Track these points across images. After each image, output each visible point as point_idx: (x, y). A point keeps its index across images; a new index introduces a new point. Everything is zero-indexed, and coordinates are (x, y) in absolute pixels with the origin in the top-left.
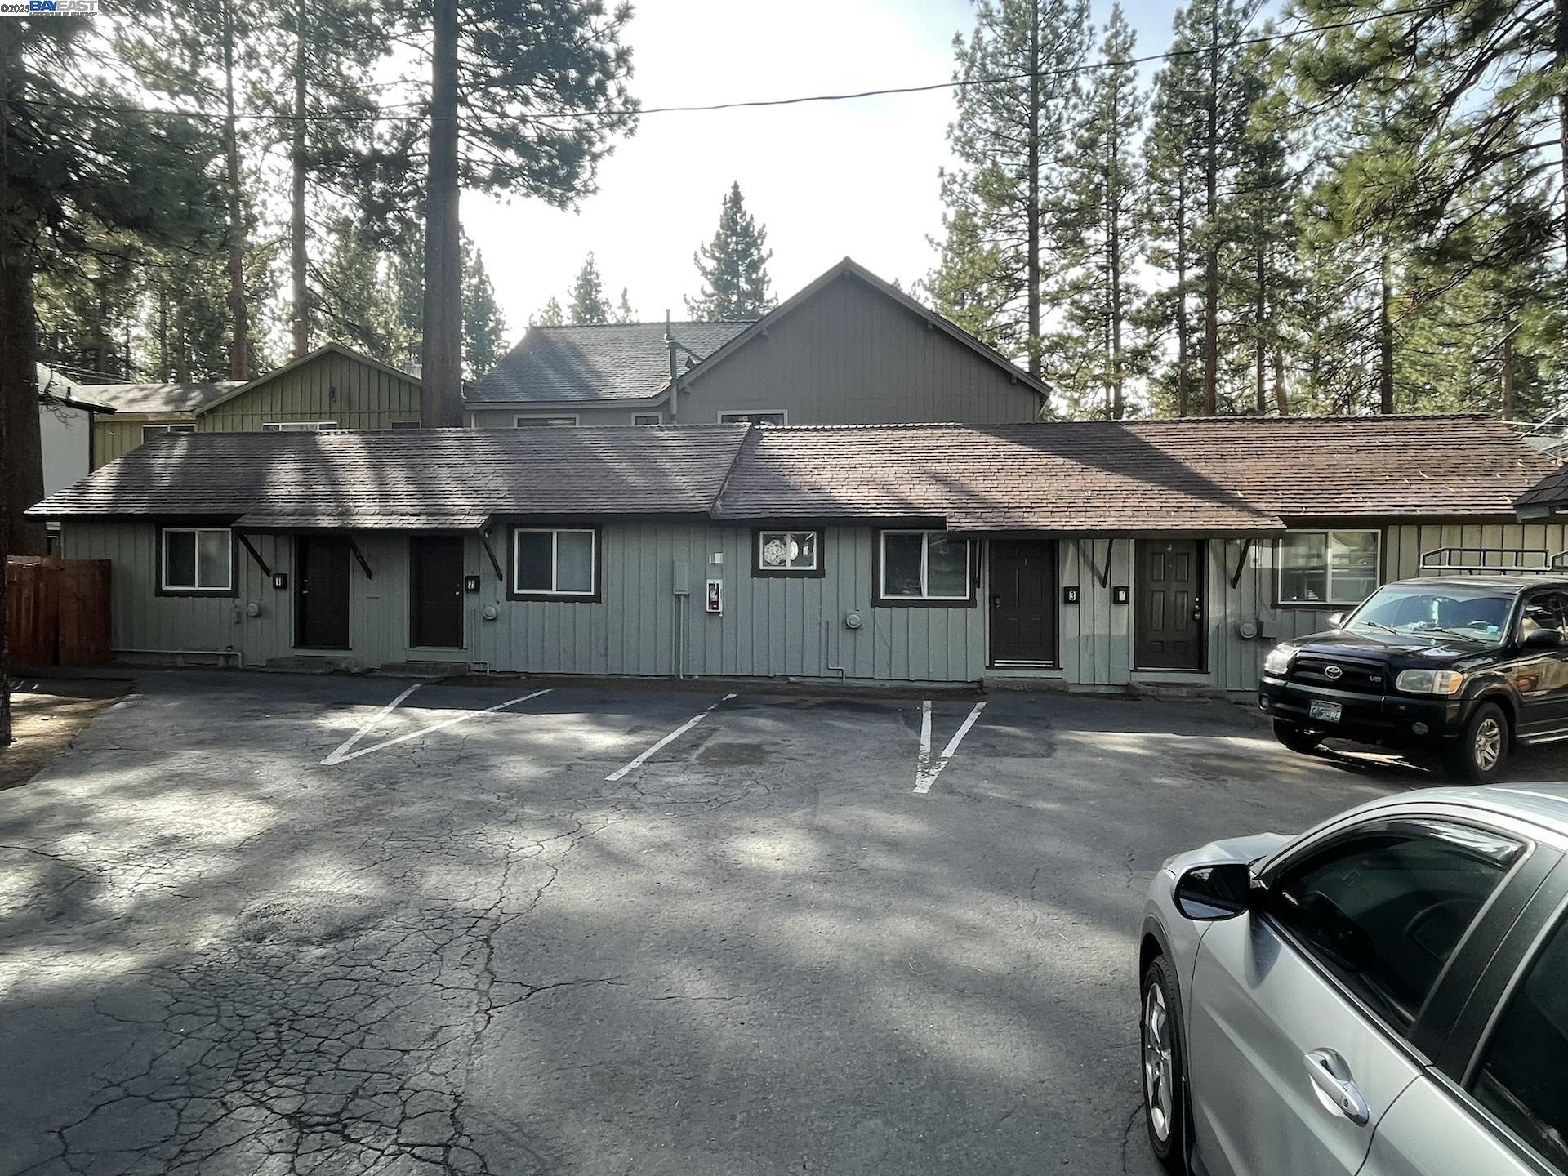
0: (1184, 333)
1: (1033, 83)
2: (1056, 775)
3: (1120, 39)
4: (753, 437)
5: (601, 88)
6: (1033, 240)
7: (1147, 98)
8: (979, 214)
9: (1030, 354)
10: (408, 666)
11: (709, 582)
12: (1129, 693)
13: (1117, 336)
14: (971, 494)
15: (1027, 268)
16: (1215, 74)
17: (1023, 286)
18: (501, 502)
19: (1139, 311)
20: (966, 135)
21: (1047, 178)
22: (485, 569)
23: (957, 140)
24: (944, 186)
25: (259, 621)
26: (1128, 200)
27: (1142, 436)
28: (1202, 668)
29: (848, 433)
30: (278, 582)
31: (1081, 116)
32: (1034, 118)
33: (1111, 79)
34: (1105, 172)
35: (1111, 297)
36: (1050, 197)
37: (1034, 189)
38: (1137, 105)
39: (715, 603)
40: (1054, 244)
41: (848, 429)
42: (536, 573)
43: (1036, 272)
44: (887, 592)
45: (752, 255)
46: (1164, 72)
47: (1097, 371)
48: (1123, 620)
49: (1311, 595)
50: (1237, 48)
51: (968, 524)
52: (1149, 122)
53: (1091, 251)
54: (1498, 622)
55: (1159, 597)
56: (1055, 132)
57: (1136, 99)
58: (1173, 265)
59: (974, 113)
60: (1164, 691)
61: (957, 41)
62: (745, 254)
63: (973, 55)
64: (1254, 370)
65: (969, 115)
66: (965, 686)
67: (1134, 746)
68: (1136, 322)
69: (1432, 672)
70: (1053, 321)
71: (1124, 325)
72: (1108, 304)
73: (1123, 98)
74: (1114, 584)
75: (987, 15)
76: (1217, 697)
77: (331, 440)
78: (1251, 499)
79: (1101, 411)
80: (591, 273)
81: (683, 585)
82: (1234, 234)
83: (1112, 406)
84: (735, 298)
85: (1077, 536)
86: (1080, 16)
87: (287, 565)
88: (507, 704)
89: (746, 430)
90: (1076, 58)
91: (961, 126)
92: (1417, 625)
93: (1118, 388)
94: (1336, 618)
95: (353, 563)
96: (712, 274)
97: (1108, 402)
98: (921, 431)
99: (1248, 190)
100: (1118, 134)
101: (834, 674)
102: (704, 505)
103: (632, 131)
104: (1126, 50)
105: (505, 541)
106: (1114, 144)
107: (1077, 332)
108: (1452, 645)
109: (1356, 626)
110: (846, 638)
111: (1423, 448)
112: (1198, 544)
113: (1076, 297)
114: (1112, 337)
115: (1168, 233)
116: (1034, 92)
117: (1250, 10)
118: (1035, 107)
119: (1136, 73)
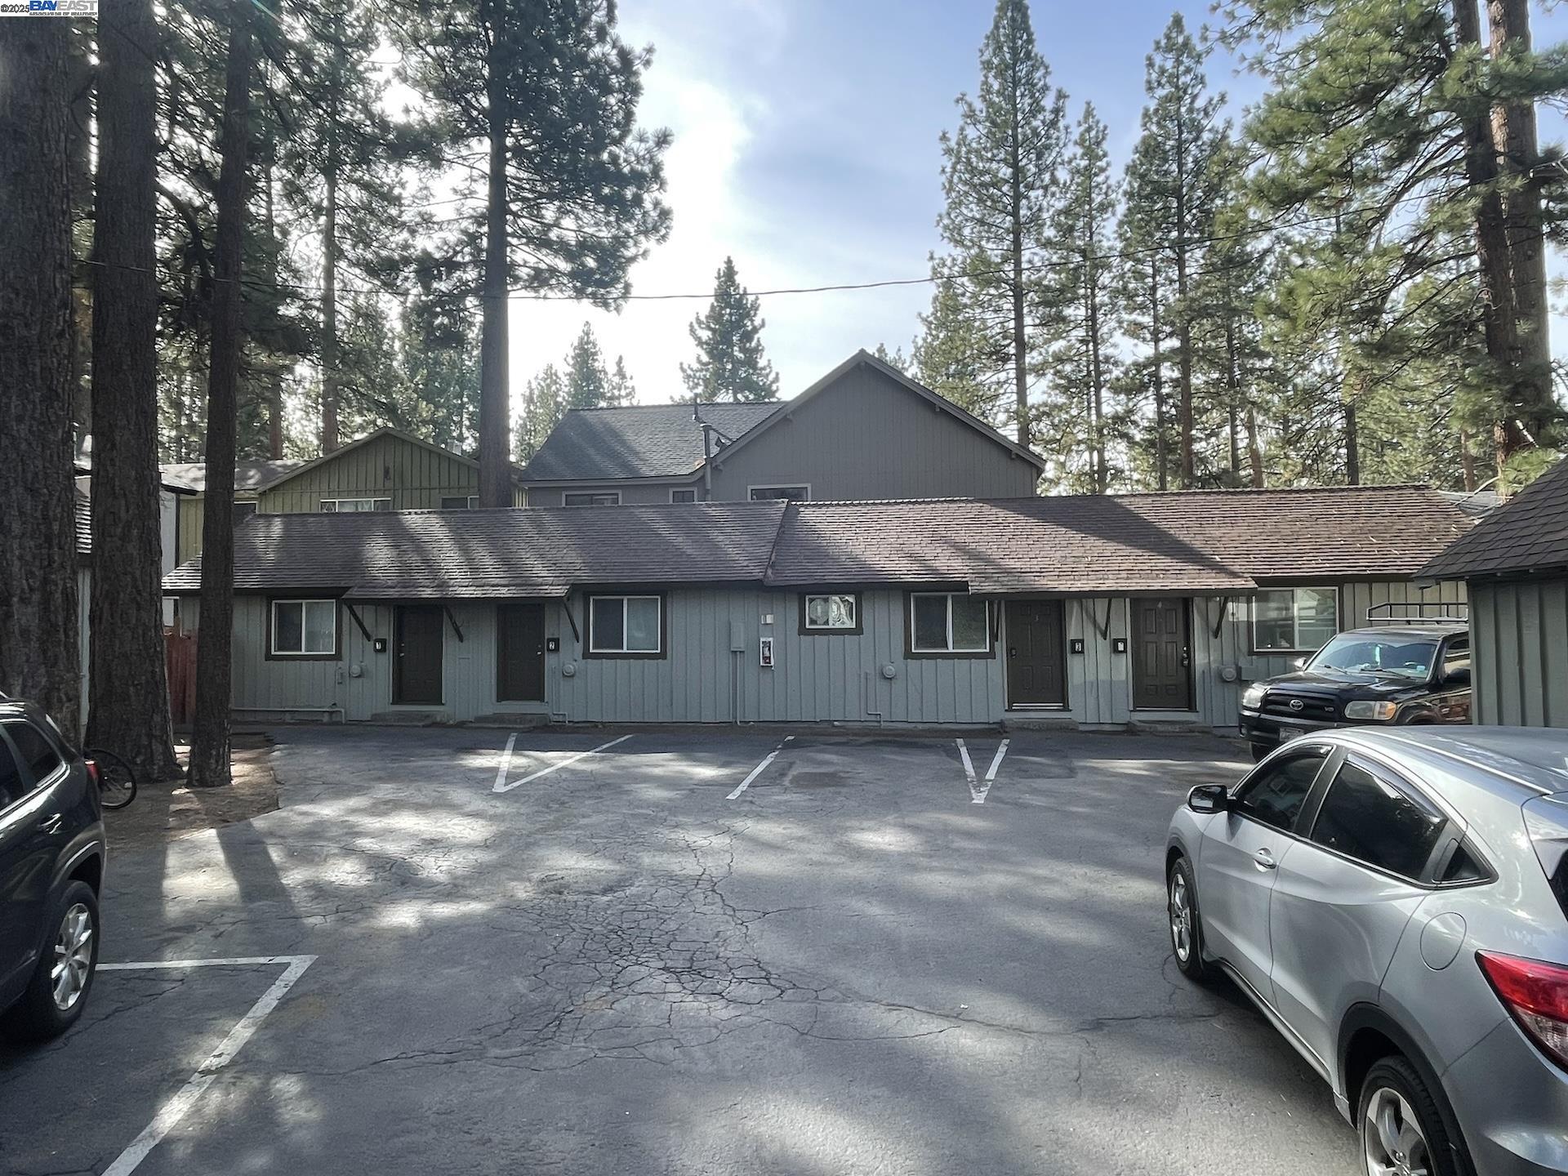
0: (1161, 400)
1: (1015, 175)
2: (1081, 790)
3: (1093, 133)
4: (790, 515)
5: (638, 201)
6: (1019, 318)
7: (1119, 187)
8: (968, 294)
9: (1019, 422)
10: (498, 718)
11: (762, 640)
12: (1130, 729)
13: (1099, 403)
14: (988, 561)
15: (1013, 344)
16: (1180, 166)
17: (1010, 359)
18: (578, 573)
19: (1118, 379)
20: (953, 222)
21: (1030, 262)
22: (564, 633)
23: (946, 227)
24: (934, 269)
25: (360, 680)
26: (1105, 278)
27: (1132, 508)
28: (1191, 706)
29: (874, 508)
30: (378, 646)
31: (1060, 205)
32: (1016, 208)
33: (1086, 168)
34: (1083, 253)
35: (1092, 368)
36: (1033, 277)
37: (1018, 271)
38: (1110, 192)
39: (767, 659)
40: (1037, 321)
41: (874, 504)
42: (610, 634)
43: (1022, 346)
44: (917, 647)
45: (745, 325)
46: (1134, 161)
47: (1081, 436)
48: (1123, 667)
49: (1284, 643)
50: (1200, 143)
51: (988, 587)
52: (1121, 209)
53: (1072, 325)
54: (1426, 664)
55: (1151, 647)
56: (1036, 219)
57: (1109, 187)
58: (1148, 336)
59: (961, 203)
60: (1160, 728)
61: (944, 138)
62: (738, 325)
63: (959, 152)
64: (1227, 429)
65: (956, 205)
66: (987, 726)
67: (1139, 769)
68: (1116, 390)
69: (1372, 703)
70: (1039, 391)
71: (1105, 393)
72: (1089, 372)
73: (1096, 186)
74: (1114, 637)
75: (971, 115)
76: (1205, 731)
77: (414, 519)
78: (1227, 562)
79: (1086, 474)
80: (588, 343)
81: (739, 643)
82: (1205, 312)
83: (1096, 468)
84: (729, 366)
85: (1081, 596)
86: (1057, 116)
87: (386, 631)
88: (605, 746)
89: (784, 505)
90: (1054, 154)
91: (949, 214)
92: (1363, 666)
93: (1101, 452)
94: (1299, 663)
95: (447, 629)
96: (707, 343)
97: (1092, 465)
98: (939, 505)
99: (1216, 270)
100: (1093, 218)
101: (873, 718)
102: (757, 573)
103: (664, 237)
104: (1098, 144)
105: (582, 608)
106: (1091, 228)
107: (1061, 400)
108: (1392, 682)
109: (1315, 668)
110: (882, 686)
111: (1372, 516)
112: (1184, 601)
113: (1059, 367)
114: (1093, 405)
115: (1142, 308)
116: (1015, 185)
117: (1210, 109)
118: (1017, 197)
119: (1108, 164)
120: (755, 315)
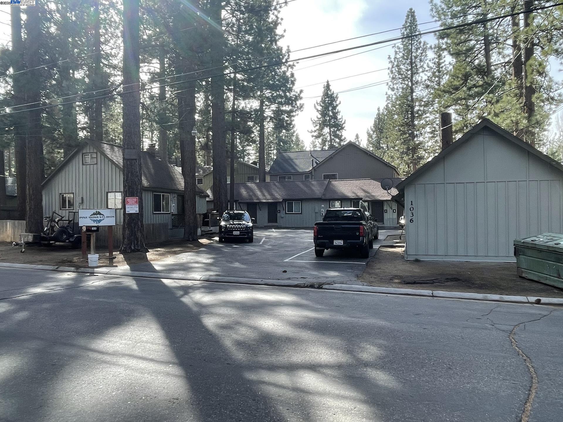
4: (329, 183)
14: (368, 193)
18: (284, 197)
22: (281, 209)
39: (322, 214)
42: (290, 209)
45: (333, 104)
48: (395, 215)
74: (393, 209)
81: (317, 211)
84: (328, 118)
87: (245, 209)
95: (258, 208)
96: (320, 111)
98: (362, 181)
102: (320, 196)
105: (285, 204)
120: (337, 100)
